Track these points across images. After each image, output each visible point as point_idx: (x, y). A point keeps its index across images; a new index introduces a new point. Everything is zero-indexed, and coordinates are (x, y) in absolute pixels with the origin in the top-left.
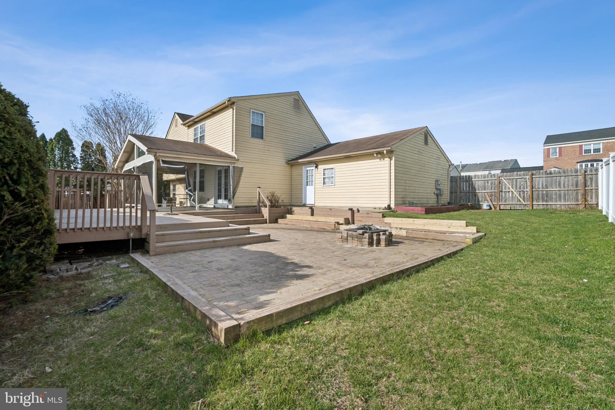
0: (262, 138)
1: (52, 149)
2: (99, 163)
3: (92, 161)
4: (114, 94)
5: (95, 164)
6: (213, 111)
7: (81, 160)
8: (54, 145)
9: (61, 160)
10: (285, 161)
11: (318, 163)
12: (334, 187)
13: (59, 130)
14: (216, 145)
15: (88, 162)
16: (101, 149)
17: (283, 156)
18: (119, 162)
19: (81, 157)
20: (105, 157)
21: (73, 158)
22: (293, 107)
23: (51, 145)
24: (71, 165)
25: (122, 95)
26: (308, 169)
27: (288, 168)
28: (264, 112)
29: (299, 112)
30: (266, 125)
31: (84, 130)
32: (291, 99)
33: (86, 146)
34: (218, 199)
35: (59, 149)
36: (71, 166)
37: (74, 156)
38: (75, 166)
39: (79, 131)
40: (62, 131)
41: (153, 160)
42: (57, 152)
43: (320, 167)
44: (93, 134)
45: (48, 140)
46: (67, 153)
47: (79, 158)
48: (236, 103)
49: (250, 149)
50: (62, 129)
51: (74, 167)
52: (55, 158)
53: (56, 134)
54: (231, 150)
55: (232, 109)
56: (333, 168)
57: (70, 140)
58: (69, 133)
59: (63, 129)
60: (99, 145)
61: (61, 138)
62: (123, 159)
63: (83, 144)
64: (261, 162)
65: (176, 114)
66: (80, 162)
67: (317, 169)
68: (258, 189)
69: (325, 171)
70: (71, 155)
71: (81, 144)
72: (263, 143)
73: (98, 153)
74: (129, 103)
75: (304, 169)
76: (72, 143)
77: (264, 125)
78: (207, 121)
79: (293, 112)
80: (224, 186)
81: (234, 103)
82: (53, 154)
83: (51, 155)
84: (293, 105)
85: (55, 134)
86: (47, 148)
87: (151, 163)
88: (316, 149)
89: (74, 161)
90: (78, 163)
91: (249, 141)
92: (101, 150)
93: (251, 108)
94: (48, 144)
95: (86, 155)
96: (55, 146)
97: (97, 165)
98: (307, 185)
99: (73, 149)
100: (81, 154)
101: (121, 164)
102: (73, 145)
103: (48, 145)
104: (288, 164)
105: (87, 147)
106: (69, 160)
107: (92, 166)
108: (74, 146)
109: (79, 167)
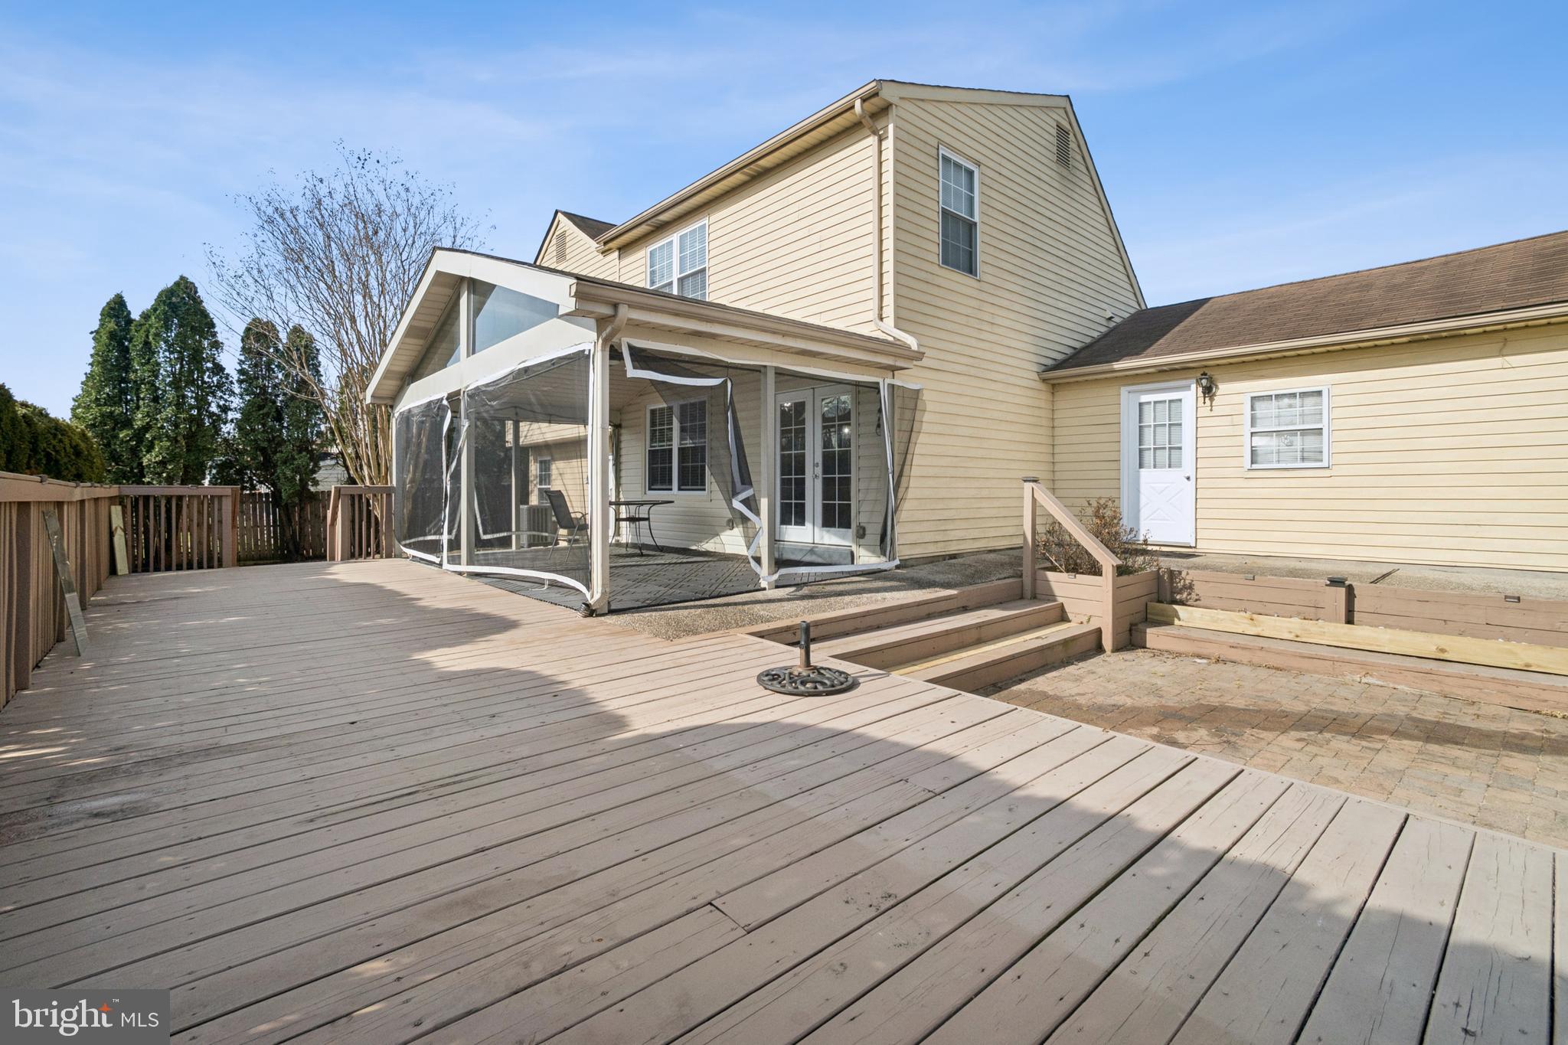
0: (971, 269)
1: (147, 344)
2: (298, 391)
3: (275, 386)
4: (347, 154)
5: (285, 394)
6: (762, 162)
7: (240, 382)
8: (153, 331)
9: (176, 384)
10: (1036, 368)
11: (1215, 374)
12: (1327, 473)
13: (170, 284)
14: (773, 302)
15: (264, 388)
16: (306, 347)
17: (1033, 349)
18: (385, 377)
19: (241, 372)
20: (316, 369)
21: (216, 374)
22: (1055, 158)
23: (142, 333)
24: (210, 398)
25: (374, 157)
26: (1144, 398)
27: (1043, 397)
28: (978, 164)
29: (1070, 177)
30: (986, 219)
31: (249, 281)
32: (1047, 124)
33: (258, 335)
34: (785, 521)
35: (170, 348)
36: (209, 404)
37: (218, 369)
38: (222, 403)
39: (232, 281)
40: (177, 284)
41: (587, 346)
42: (162, 355)
43: (1223, 388)
44: (279, 290)
45: (135, 315)
46: (197, 358)
47: (235, 376)
48: (894, 111)
49: (941, 314)
50: (177, 278)
51: (219, 406)
52: (155, 374)
53: (160, 295)
54: (873, 315)
55: (872, 140)
56: (1319, 393)
57: (204, 314)
58: (201, 293)
59: (182, 278)
60: (297, 331)
61: (174, 307)
62: (402, 367)
63: (248, 330)
64: (973, 371)
65: (560, 216)
66: (237, 390)
67: (1212, 400)
68: (1028, 486)
69: (1258, 404)
70: (209, 365)
71: (241, 328)
72: (975, 293)
73: (295, 356)
74: (392, 192)
75: (1128, 398)
76: (213, 325)
77: (976, 219)
78: (715, 217)
79: (1054, 175)
80: (819, 470)
81: (885, 110)
82: (148, 362)
83: (143, 365)
84: (1055, 150)
85: (155, 295)
86: (130, 341)
87: (581, 359)
88: (1112, 325)
89: (220, 386)
90: (233, 393)
91: (938, 281)
92: (305, 350)
93: (940, 141)
94: (133, 328)
95: (256, 365)
96: (157, 335)
97: (293, 398)
98: (1141, 466)
99: (217, 345)
100: (241, 362)
101: (392, 384)
102: (214, 335)
103: (133, 332)
104: (1044, 380)
105: (261, 337)
106: (204, 382)
107: (274, 402)
108: (220, 338)
109: (233, 406)
